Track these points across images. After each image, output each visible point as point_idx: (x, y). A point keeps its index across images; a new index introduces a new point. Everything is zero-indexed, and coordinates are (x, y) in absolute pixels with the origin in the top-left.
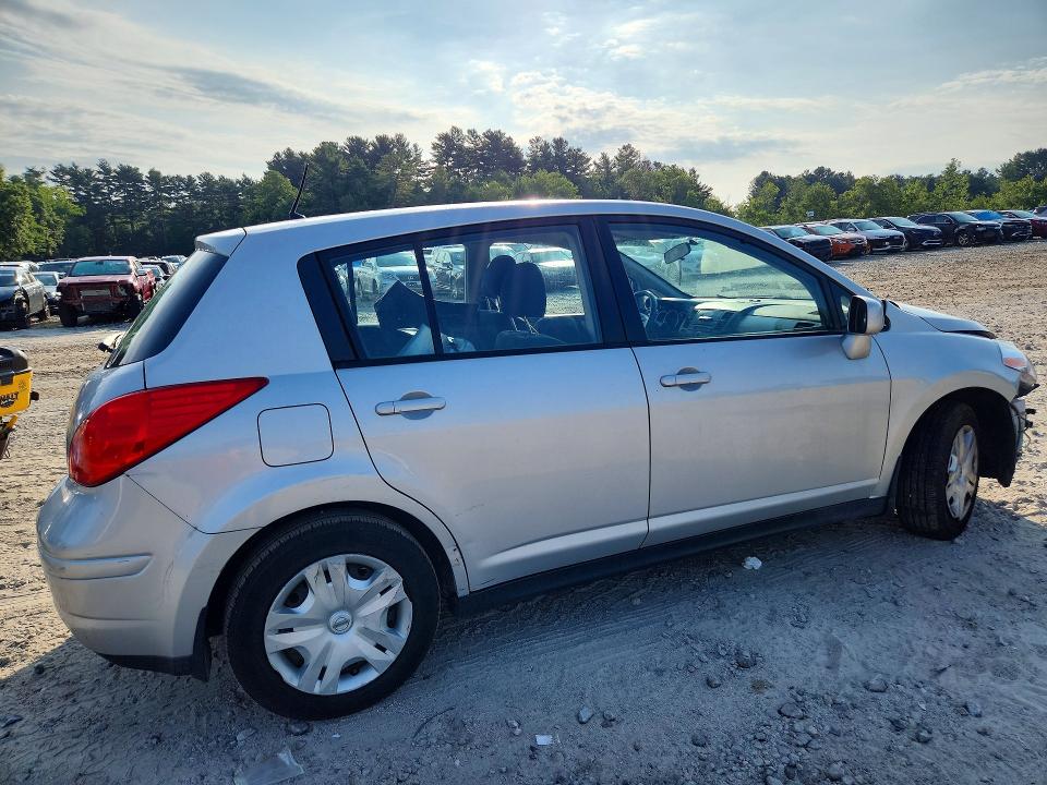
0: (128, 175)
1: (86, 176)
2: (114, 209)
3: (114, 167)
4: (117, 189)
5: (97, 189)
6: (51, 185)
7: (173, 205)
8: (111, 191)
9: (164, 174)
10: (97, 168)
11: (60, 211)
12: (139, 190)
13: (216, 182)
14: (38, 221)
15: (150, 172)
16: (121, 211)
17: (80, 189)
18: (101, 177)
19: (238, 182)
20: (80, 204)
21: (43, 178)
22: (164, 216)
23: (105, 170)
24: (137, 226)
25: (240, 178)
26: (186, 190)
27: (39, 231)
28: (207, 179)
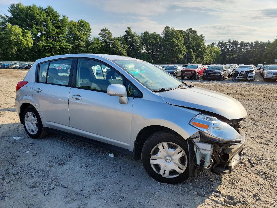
0: (235, 43)
1: (225, 44)
2: (229, 52)
3: (232, 41)
4: (231, 47)
5: (226, 47)
6: (216, 46)
7: (245, 50)
8: (229, 48)
9: (244, 42)
10: (227, 42)
11: (216, 53)
12: (237, 47)
13: (259, 43)
14: (211, 55)
15: (241, 42)
16: (231, 52)
17: (223, 47)
18: (228, 44)
19: (266, 43)
20: (221, 51)
21: (215, 45)
22: (242, 54)
23: (230, 42)
24: (234, 56)
25: (267, 42)
26: (250, 46)
27: (210, 58)
28: (257, 43)
